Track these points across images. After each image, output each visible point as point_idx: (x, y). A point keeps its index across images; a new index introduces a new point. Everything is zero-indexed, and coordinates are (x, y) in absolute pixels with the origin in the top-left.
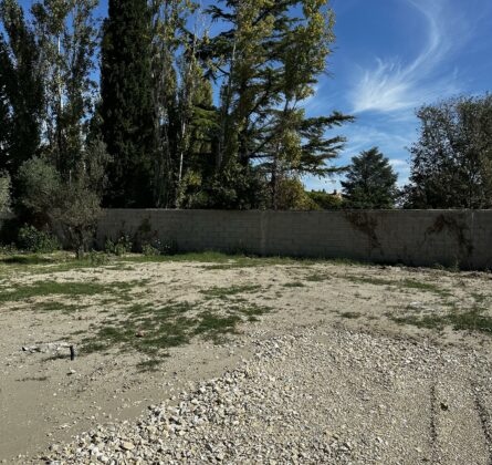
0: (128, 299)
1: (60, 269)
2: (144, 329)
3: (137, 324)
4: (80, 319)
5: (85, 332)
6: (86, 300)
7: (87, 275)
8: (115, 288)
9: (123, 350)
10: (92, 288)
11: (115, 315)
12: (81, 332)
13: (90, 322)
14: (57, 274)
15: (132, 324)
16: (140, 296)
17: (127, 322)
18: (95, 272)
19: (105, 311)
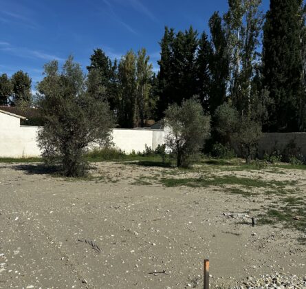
0: (283, 193)
1: (238, 170)
2: (299, 215)
3: (293, 211)
4: (254, 201)
5: (258, 210)
6: (255, 190)
7: (254, 174)
8: (274, 185)
9: (286, 227)
10: (258, 183)
11: (276, 203)
12: (256, 210)
13: (261, 204)
14: (236, 172)
15: (289, 210)
16: (292, 192)
17: (286, 208)
18: (259, 173)
19: (269, 199)
